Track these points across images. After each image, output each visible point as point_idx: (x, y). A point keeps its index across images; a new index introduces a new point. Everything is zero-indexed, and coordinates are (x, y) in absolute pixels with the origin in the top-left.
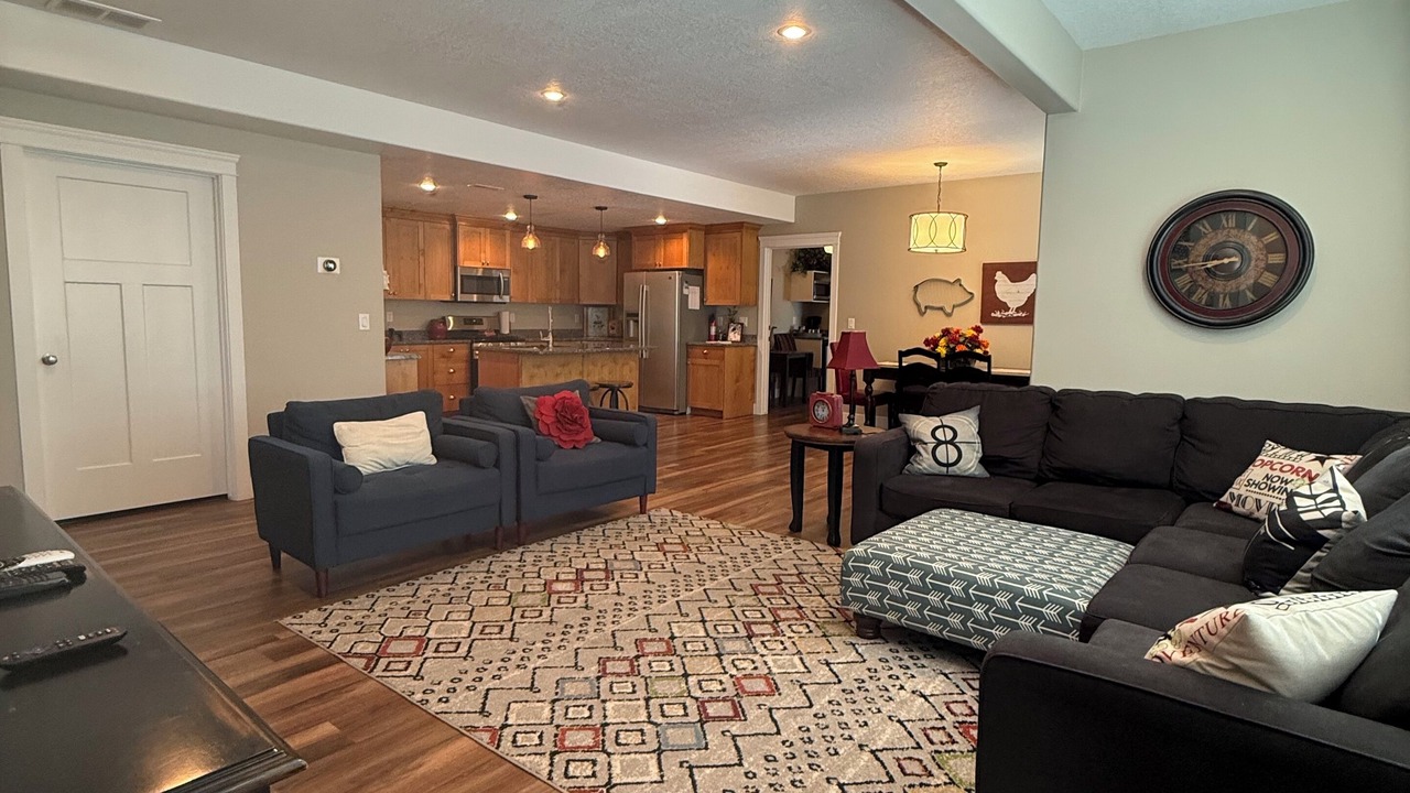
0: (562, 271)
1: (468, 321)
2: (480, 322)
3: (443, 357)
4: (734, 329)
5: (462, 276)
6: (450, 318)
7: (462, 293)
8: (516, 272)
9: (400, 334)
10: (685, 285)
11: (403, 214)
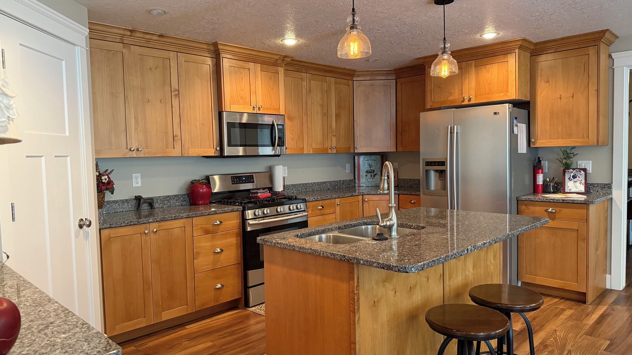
0: (338, 116)
1: (237, 179)
2: (249, 178)
3: (207, 232)
4: (574, 177)
5: (228, 123)
6: (216, 178)
7: (229, 145)
8: (290, 118)
9: (150, 202)
10: (515, 121)
11: (148, 41)
